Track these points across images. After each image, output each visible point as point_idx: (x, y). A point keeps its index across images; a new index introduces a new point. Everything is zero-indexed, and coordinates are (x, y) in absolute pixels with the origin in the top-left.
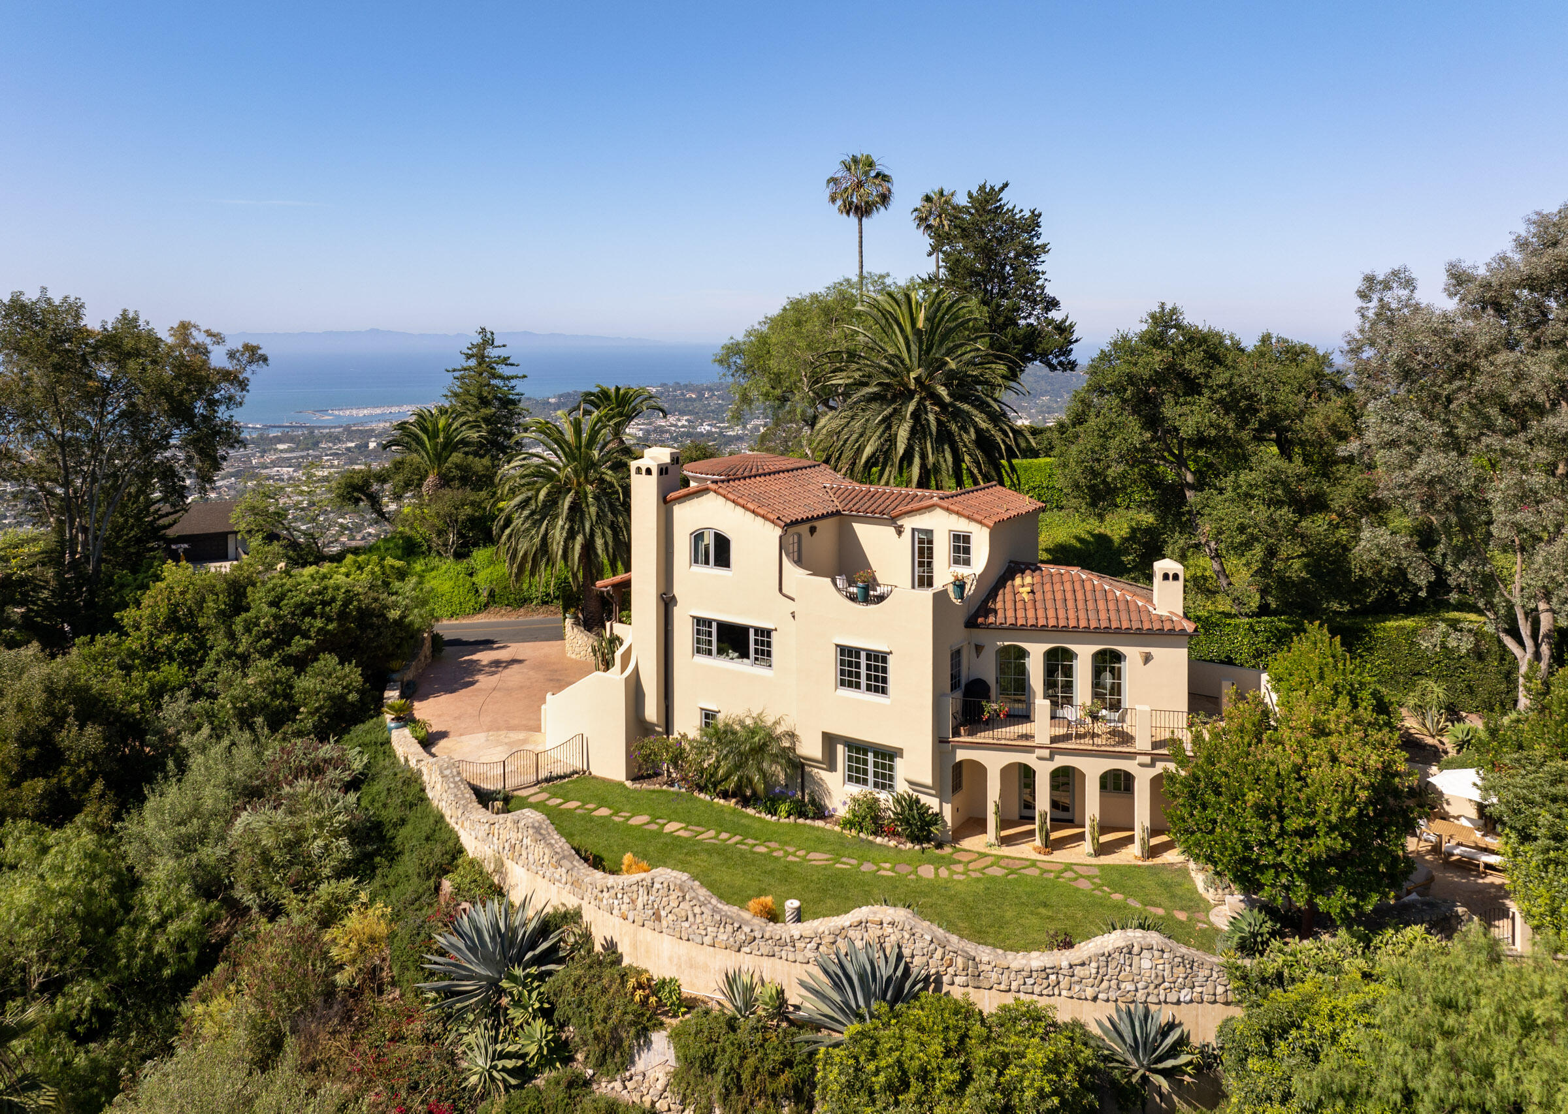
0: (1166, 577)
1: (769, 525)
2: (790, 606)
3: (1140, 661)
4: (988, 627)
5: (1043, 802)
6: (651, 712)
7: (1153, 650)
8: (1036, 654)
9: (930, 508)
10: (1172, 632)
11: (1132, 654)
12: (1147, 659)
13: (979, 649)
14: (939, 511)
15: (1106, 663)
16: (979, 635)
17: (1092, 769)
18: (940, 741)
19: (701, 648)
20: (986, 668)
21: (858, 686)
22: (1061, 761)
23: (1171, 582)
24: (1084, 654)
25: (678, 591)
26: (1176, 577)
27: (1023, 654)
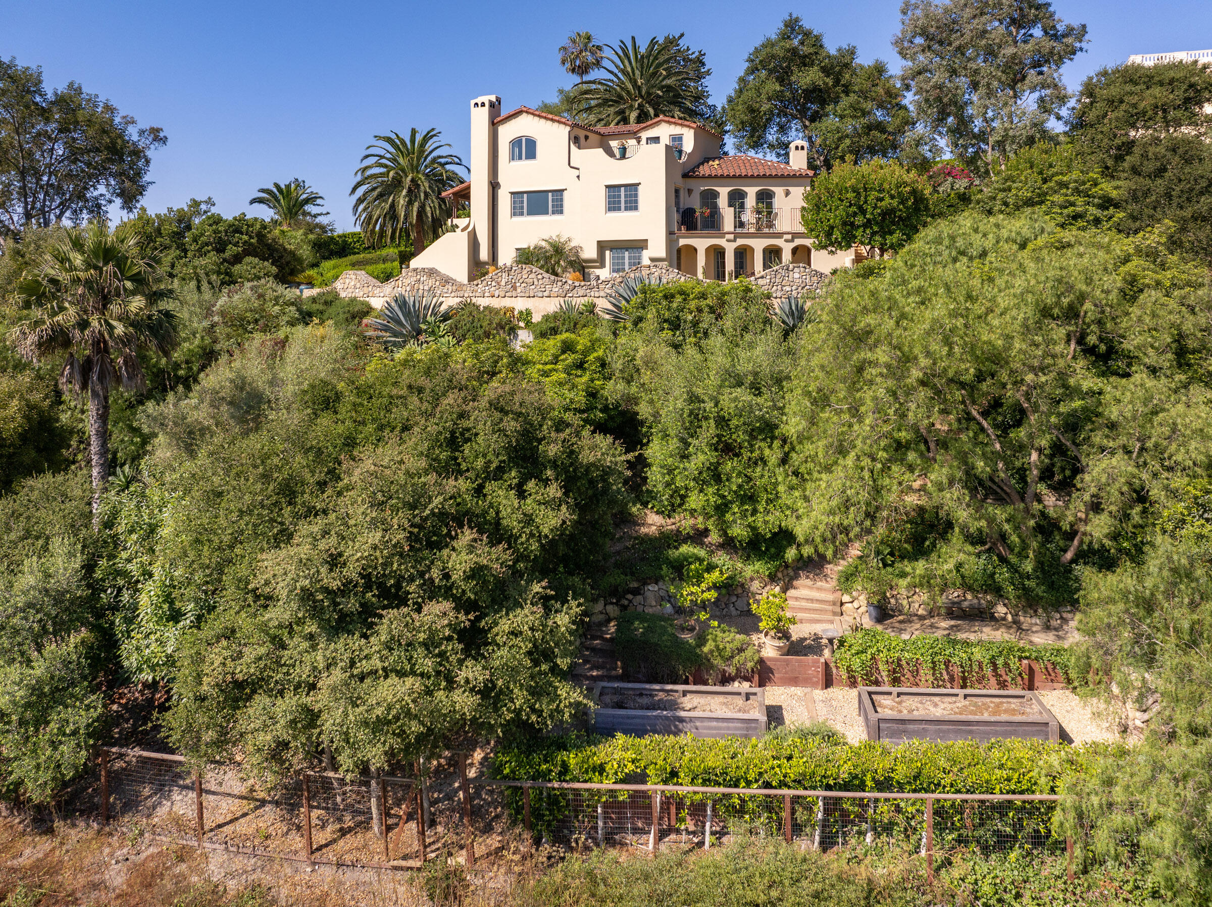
0: (797, 148)
1: (562, 126)
2: (576, 172)
3: (783, 195)
4: (698, 177)
5: (730, 264)
6: (484, 255)
7: (790, 189)
8: (724, 192)
9: (657, 123)
10: (801, 176)
11: (779, 191)
12: (787, 193)
13: (690, 191)
14: (663, 124)
15: (765, 197)
16: (691, 183)
17: (759, 245)
18: (670, 233)
19: (516, 211)
20: (695, 202)
21: (619, 209)
22: (740, 242)
23: (800, 151)
24: (751, 192)
25: (501, 179)
26: (803, 148)
27: (716, 195)
